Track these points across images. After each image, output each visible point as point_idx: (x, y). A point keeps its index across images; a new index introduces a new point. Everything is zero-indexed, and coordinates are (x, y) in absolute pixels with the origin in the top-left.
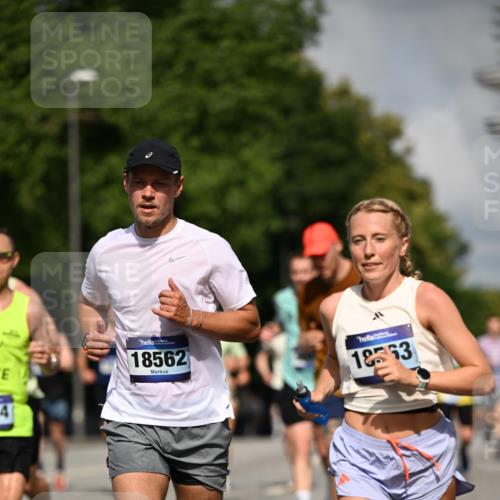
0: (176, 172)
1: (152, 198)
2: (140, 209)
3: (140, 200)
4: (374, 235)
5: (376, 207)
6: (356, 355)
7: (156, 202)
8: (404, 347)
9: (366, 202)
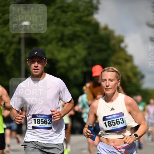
0: (45, 58)
1: (37, 67)
2: (33, 70)
3: (34, 67)
4: (109, 80)
5: (110, 70)
6: (105, 123)
7: (38, 68)
8: (122, 119)
9: (107, 68)
